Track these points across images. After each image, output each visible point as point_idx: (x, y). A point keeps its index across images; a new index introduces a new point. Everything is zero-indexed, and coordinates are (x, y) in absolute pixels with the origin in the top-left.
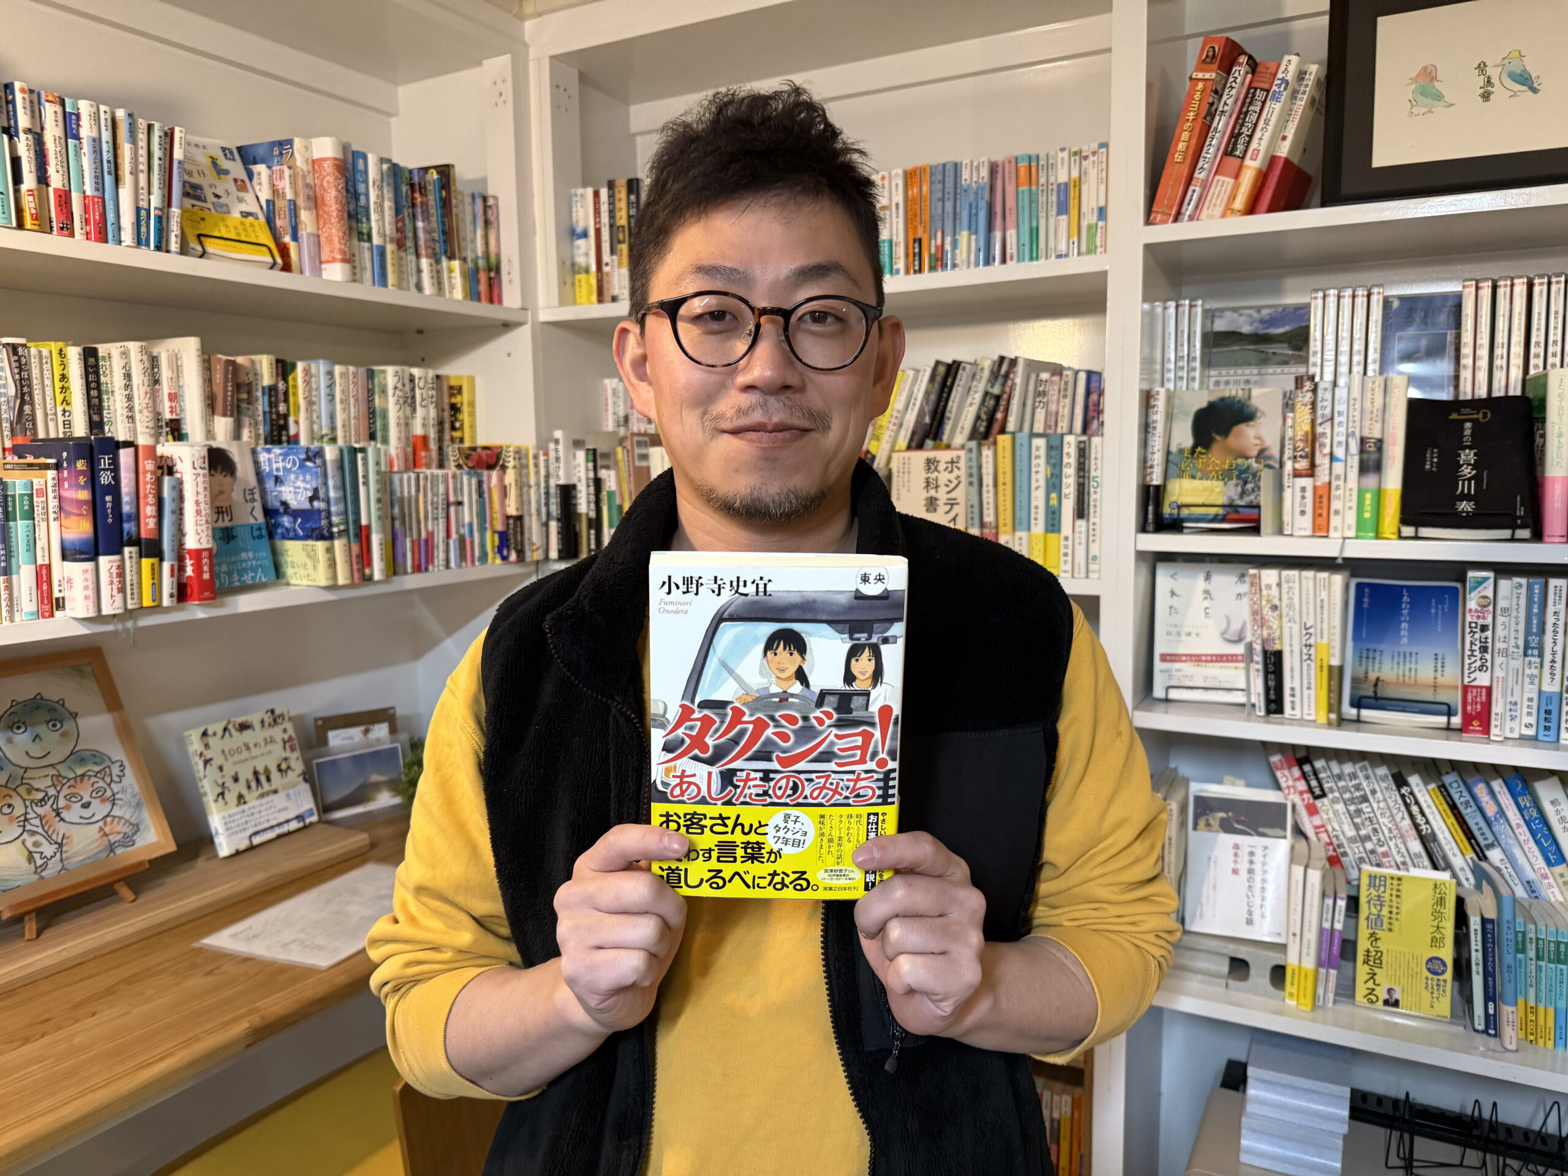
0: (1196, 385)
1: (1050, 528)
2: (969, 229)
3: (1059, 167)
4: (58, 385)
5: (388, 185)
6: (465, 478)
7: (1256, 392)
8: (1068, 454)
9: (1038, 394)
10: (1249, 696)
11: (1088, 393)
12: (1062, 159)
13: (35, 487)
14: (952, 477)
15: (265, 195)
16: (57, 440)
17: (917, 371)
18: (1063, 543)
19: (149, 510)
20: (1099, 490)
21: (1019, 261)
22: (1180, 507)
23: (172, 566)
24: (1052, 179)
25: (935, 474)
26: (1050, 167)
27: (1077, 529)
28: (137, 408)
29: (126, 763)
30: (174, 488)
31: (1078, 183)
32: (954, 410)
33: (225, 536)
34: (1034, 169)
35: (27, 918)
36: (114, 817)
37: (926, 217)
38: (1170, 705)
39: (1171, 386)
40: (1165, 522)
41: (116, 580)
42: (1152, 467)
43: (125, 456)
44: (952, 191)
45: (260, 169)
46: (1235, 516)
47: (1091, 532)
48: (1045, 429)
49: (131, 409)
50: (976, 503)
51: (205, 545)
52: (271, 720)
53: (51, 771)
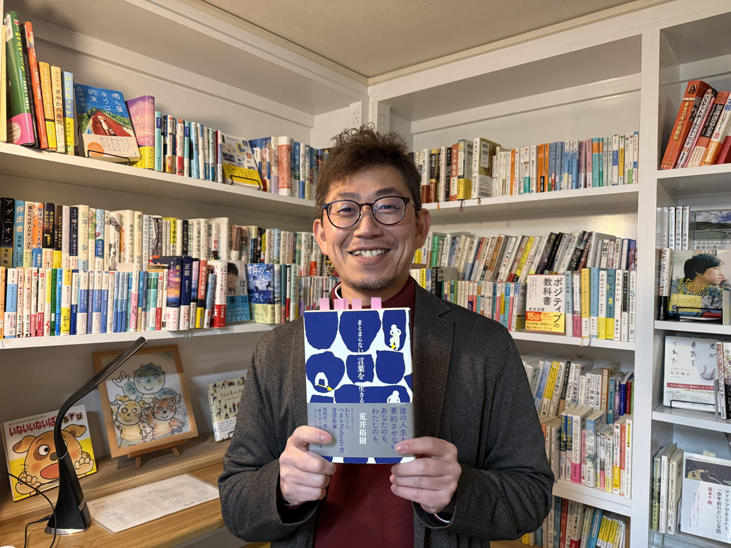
0: (687, 248)
1: (609, 315)
2: (568, 172)
3: (614, 143)
4: (172, 235)
5: (308, 156)
6: (331, 280)
7: (719, 252)
8: (618, 279)
9: (603, 250)
10: (717, 408)
11: (629, 250)
12: (615, 140)
13: (159, 276)
14: (558, 288)
15: (258, 160)
16: (170, 257)
17: (541, 238)
18: (615, 323)
19: (202, 287)
20: (634, 297)
21: (593, 187)
22: (678, 308)
23: (209, 311)
24: (610, 149)
25: (549, 286)
26: (609, 143)
27: (623, 317)
28: (201, 246)
29: (182, 396)
30: (213, 279)
31: (623, 151)
32: (560, 256)
33: (231, 300)
34: (601, 144)
35: (137, 459)
36: (175, 418)
37: (547, 167)
38: (673, 410)
39: (673, 248)
40: (670, 315)
41: (186, 316)
42: (663, 287)
43: (195, 264)
44: (560, 155)
45: (257, 149)
46: (708, 314)
47: (630, 319)
48: (607, 267)
49: (199, 246)
50: (570, 301)
51: (223, 304)
52: (242, 382)
53: (153, 396)
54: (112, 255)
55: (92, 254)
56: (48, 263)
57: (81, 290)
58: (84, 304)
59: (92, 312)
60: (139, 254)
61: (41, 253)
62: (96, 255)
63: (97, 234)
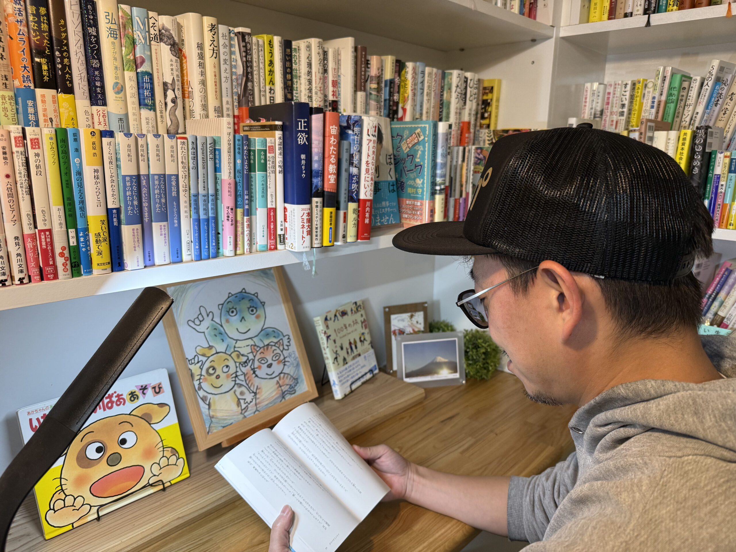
13: (268, 145)
36: (285, 374)
43: (316, 121)
52: (355, 309)
53: (250, 342)
54: (170, 105)
55: (133, 103)
56: (51, 120)
57: (124, 177)
58: (132, 205)
59: (151, 221)
60: (218, 104)
61: (34, 99)
62: (141, 104)
63: (139, 61)
